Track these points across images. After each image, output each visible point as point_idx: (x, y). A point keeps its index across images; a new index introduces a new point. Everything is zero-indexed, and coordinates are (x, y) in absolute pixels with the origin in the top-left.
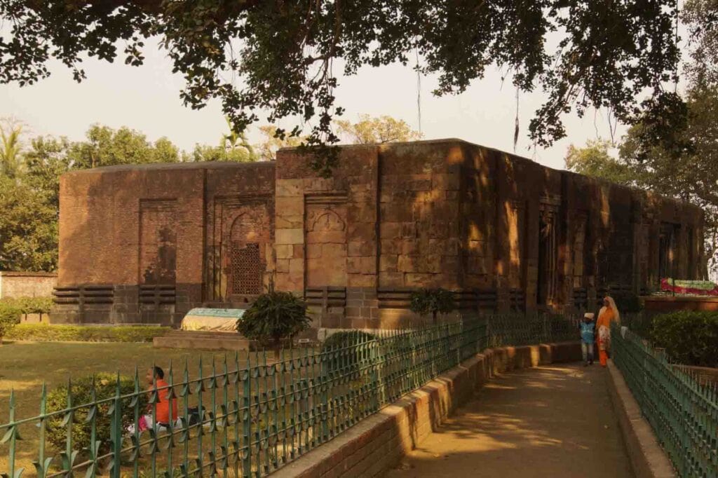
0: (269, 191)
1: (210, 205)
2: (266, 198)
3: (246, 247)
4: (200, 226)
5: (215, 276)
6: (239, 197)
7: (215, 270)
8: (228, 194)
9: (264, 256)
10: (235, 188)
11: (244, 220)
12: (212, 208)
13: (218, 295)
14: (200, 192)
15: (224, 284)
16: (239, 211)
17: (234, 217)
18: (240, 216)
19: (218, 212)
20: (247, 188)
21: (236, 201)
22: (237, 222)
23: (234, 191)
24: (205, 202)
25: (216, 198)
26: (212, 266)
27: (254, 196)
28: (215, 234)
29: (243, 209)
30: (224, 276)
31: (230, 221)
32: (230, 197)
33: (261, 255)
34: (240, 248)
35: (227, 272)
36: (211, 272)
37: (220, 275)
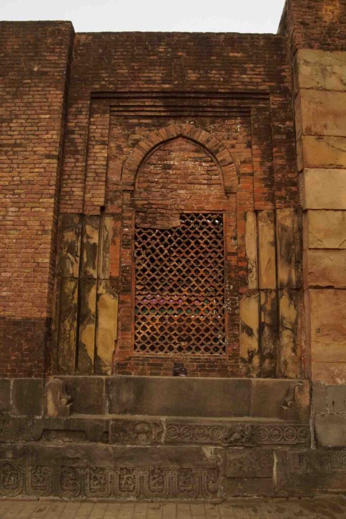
0: (258, 84)
1: (80, 112)
2: (247, 103)
3: (177, 222)
4: (48, 156)
5: (82, 299)
6: (164, 95)
7: (85, 282)
8: (134, 87)
9: (242, 247)
10: (157, 75)
11: (174, 155)
12: (83, 119)
13: (91, 354)
14: (58, 73)
15: (108, 323)
16: (162, 131)
17: (145, 145)
18: (164, 142)
19: (98, 131)
20: (192, 76)
21: (155, 107)
22: (154, 159)
23: (154, 82)
24: (67, 103)
25: (96, 97)
26: (74, 270)
27: (212, 94)
28: (90, 183)
29: (173, 127)
30: (110, 301)
31: (136, 155)
32: (139, 95)
33: (231, 245)
34: (161, 224)
35: (119, 286)
36: (71, 285)
37: (98, 296)
